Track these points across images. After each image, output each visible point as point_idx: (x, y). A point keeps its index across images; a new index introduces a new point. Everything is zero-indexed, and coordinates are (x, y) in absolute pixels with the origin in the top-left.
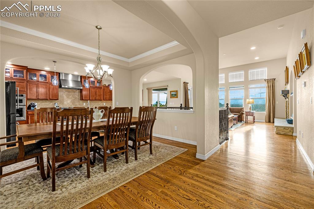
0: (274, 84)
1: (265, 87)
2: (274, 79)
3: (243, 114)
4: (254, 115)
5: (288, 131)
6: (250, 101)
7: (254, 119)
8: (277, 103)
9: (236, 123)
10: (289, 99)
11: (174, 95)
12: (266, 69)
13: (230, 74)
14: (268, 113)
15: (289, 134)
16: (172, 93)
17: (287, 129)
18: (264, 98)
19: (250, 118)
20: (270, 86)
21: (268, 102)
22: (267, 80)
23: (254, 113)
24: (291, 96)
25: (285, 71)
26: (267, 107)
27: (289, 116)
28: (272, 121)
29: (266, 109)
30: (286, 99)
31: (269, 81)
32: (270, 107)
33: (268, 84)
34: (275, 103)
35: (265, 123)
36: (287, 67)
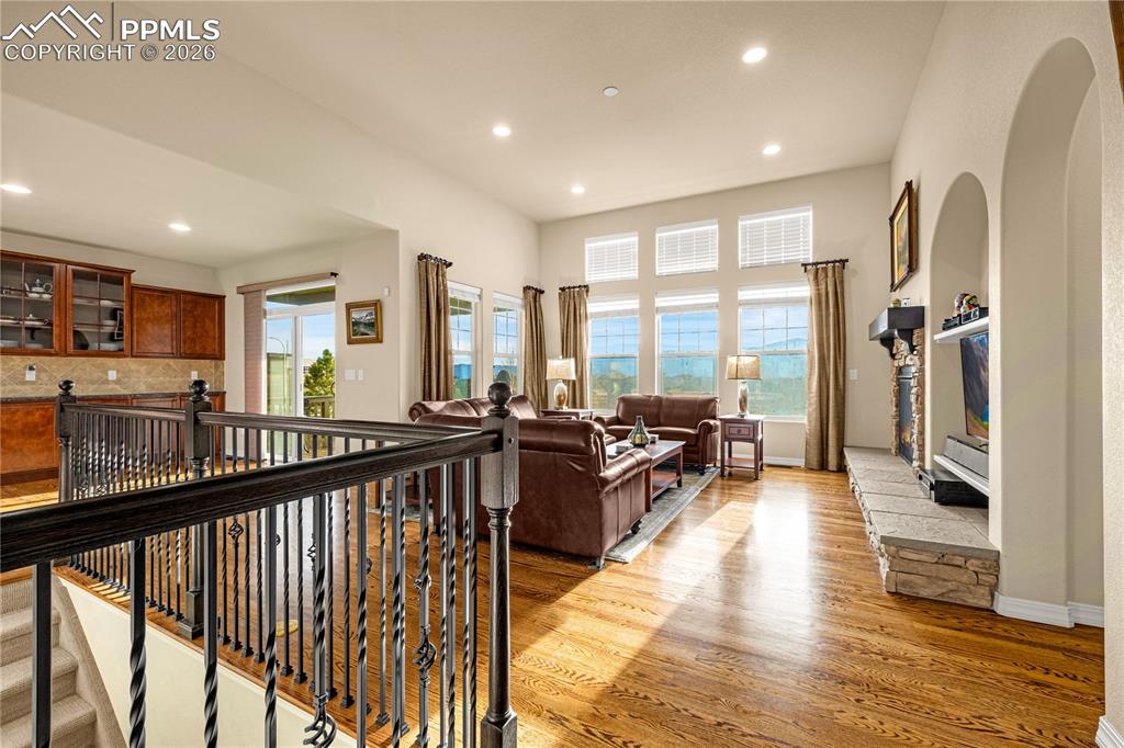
0: (843, 288)
1: (803, 301)
2: (843, 262)
3: (710, 429)
4: (759, 438)
5: (965, 579)
6: (741, 363)
7: (759, 455)
8: (853, 374)
9: (675, 485)
10: (921, 356)
11: (365, 327)
12: (806, 215)
13: (661, 235)
14: (818, 424)
15: (972, 601)
16: (355, 315)
17: (959, 561)
18: (802, 353)
19: (743, 452)
20: (827, 288)
21: (816, 370)
22: (813, 264)
23: (760, 424)
24: (937, 337)
25: (892, 219)
26: (814, 395)
27: (922, 447)
28: (832, 462)
29: (810, 404)
30: (893, 356)
31: (820, 271)
32: (825, 394)
33: (817, 283)
34: (844, 375)
35: (804, 474)
36: (909, 185)
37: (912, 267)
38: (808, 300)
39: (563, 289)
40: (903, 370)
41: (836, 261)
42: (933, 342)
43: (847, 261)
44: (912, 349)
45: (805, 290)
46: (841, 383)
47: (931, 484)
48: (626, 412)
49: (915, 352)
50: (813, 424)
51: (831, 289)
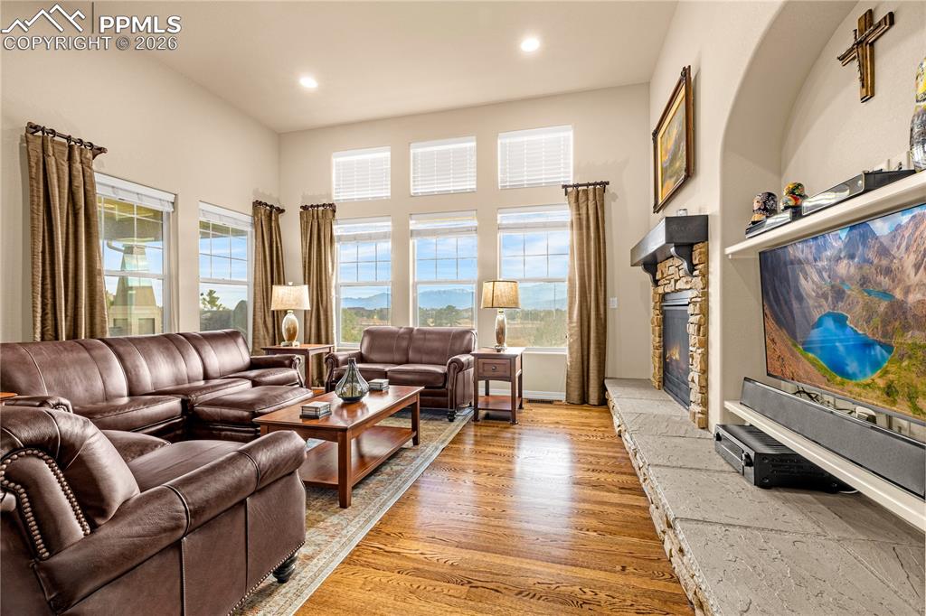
0: (603, 212)
1: (563, 225)
2: (605, 184)
3: (461, 366)
4: (518, 374)
6: (497, 292)
8: (613, 303)
10: (705, 276)
12: (566, 135)
13: (418, 150)
14: (579, 354)
18: (562, 280)
20: (587, 214)
21: (577, 297)
22: (574, 186)
23: (518, 360)
24: (729, 250)
25: (655, 134)
26: (574, 325)
27: (704, 389)
28: (593, 396)
29: (571, 335)
30: (656, 282)
31: (580, 193)
32: (586, 324)
33: (578, 208)
34: (605, 304)
35: (565, 412)
36: (686, 72)
37: (690, 172)
38: (569, 224)
39: (305, 208)
40: (668, 297)
41: (598, 184)
42: (724, 257)
43: (608, 183)
44: (692, 268)
45: (566, 213)
46: (602, 312)
47: (748, 456)
48: (371, 348)
49: (696, 273)
50: (575, 355)
51: (591, 212)
